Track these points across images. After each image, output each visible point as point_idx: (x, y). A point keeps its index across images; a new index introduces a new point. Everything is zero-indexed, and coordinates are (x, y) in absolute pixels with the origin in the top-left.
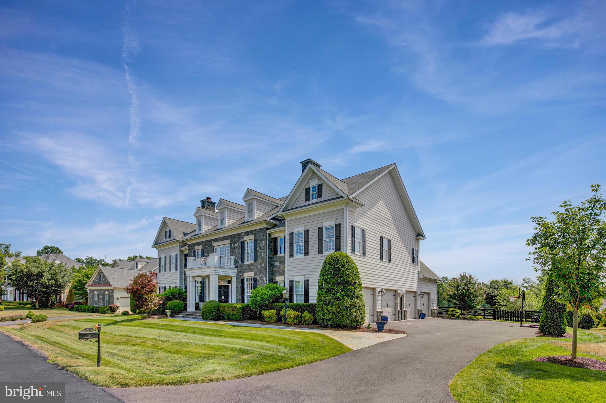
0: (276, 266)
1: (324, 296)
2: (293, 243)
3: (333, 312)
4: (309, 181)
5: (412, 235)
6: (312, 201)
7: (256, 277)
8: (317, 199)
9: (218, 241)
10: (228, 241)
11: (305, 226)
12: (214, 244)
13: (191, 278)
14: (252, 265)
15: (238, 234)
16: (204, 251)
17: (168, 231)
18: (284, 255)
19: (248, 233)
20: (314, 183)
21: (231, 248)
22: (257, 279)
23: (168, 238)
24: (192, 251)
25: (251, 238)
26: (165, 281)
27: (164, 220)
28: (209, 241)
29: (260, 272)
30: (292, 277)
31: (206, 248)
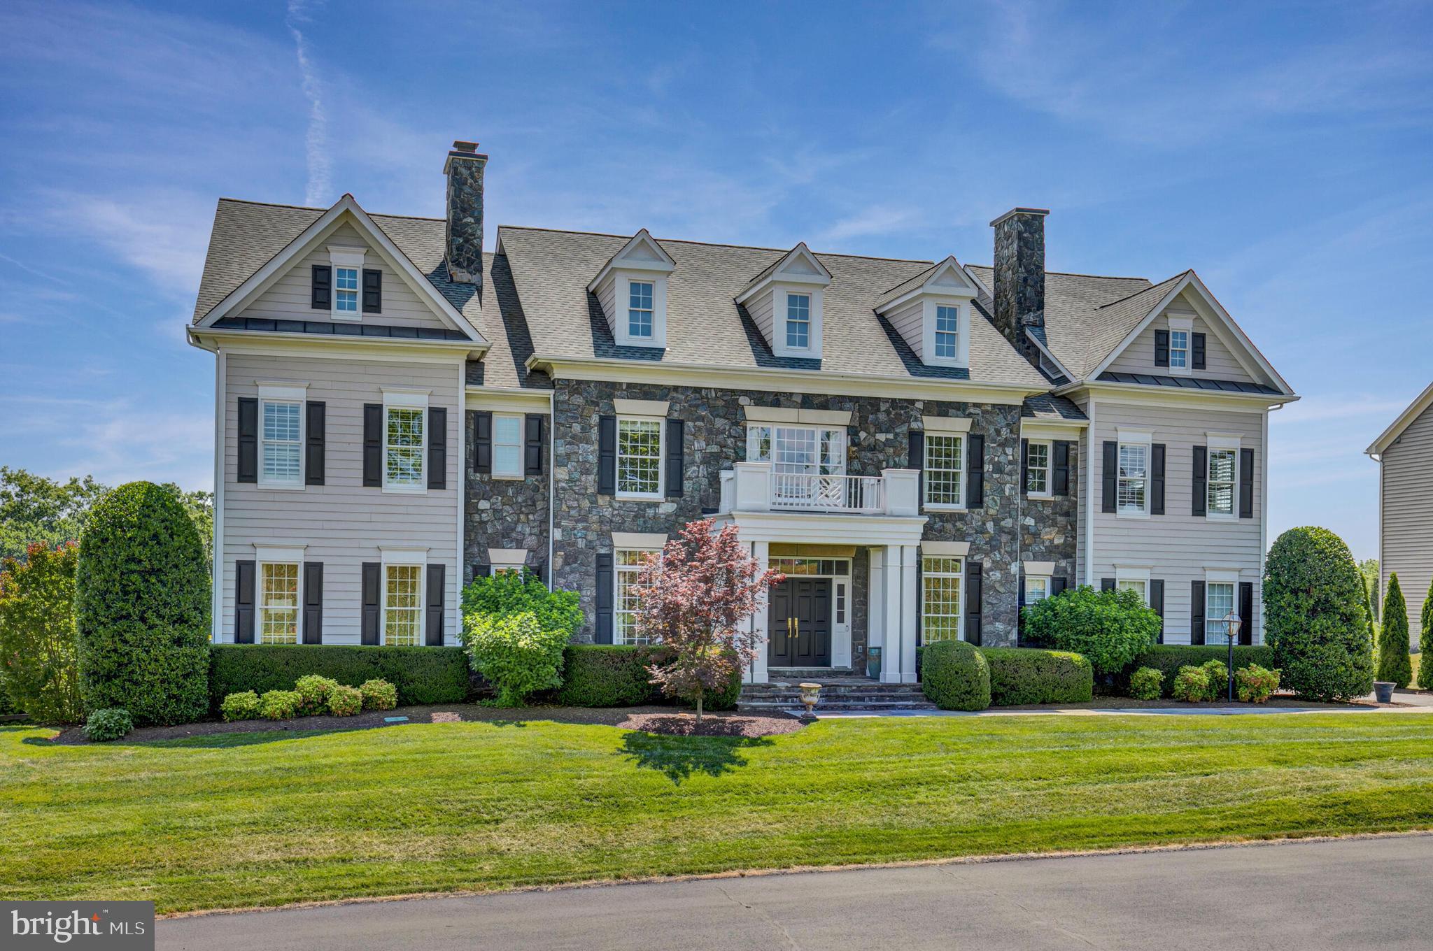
0: (1025, 527)
4: (1167, 313)
7: (976, 558)
8: (1190, 369)
10: (844, 417)
11: (1155, 433)
12: (753, 412)
14: (961, 517)
15: (894, 400)
16: (686, 429)
17: (341, 272)
18: (1053, 499)
19: (942, 409)
20: (1181, 324)
21: (854, 444)
22: (980, 566)
23: (341, 306)
24: (594, 416)
25: (959, 427)
26: (313, 534)
27: (347, 211)
28: (719, 394)
29: (994, 545)
30: (1111, 569)
31: (702, 419)
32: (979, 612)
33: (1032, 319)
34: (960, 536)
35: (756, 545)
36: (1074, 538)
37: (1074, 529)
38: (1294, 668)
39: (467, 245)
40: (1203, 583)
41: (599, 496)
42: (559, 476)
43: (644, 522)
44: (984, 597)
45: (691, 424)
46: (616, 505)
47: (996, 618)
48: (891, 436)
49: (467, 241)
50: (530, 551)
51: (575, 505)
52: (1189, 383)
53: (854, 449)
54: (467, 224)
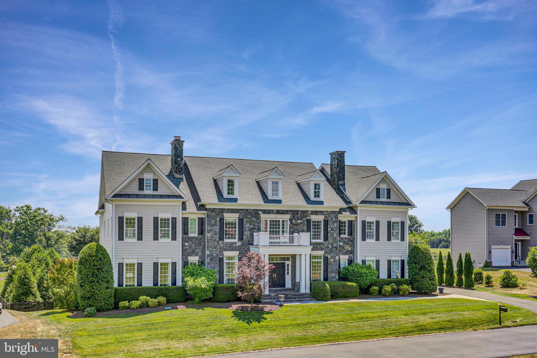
0: (340, 246)
2: (365, 229)
4: (379, 183)
7: (326, 255)
9: (269, 213)
10: (288, 217)
11: (376, 218)
14: (322, 244)
15: (302, 211)
16: (244, 221)
17: (147, 180)
18: (348, 237)
19: (316, 213)
20: (383, 186)
21: (291, 224)
22: (327, 257)
23: (147, 189)
24: (218, 218)
25: (321, 218)
26: (139, 254)
27: (149, 163)
28: (253, 211)
29: (331, 251)
30: (364, 257)
31: (248, 218)
32: (327, 271)
33: (341, 183)
34: (322, 249)
35: (265, 255)
36: (354, 248)
37: (354, 246)
38: (415, 285)
39: (179, 167)
40: (391, 260)
41: (220, 241)
42: (208, 236)
43: (232, 248)
44: (329, 266)
45: (245, 220)
46: (225, 243)
47: (332, 272)
48: (302, 221)
49: (178, 166)
50: (199, 257)
51: (213, 244)
52: (386, 203)
53: (291, 225)
54: (179, 161)
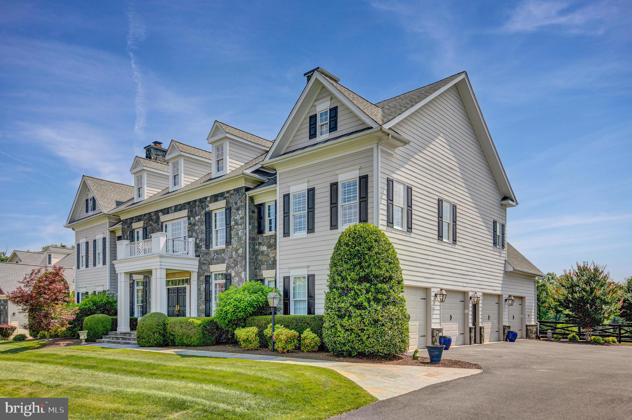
0: (262, 252)
1: (336, 301)
2: (289, 213)
3: (352, 330)
4: (315, 104)
5: (493, 198)
6: (319, 138)
7: (229, 272)
8: (328, 134)
9: (168, 213)
10: (185, 213)
11: (308, 182)
12: (163, 218)
13: (123, 275)
14: (223, 251)
15: (201, 199)
16: (147, 231)
18: (275, 234)
19: (216, 198)
20: (323, 107)
21: (189, 224)
22: (230, 275)
24: (128, 231)
25: (221, 205)
27: (84, 181)
28: (154, 214)
30: (288, 270)
31: (151, 225)
34: (223, 262)
45: (148, 228)
